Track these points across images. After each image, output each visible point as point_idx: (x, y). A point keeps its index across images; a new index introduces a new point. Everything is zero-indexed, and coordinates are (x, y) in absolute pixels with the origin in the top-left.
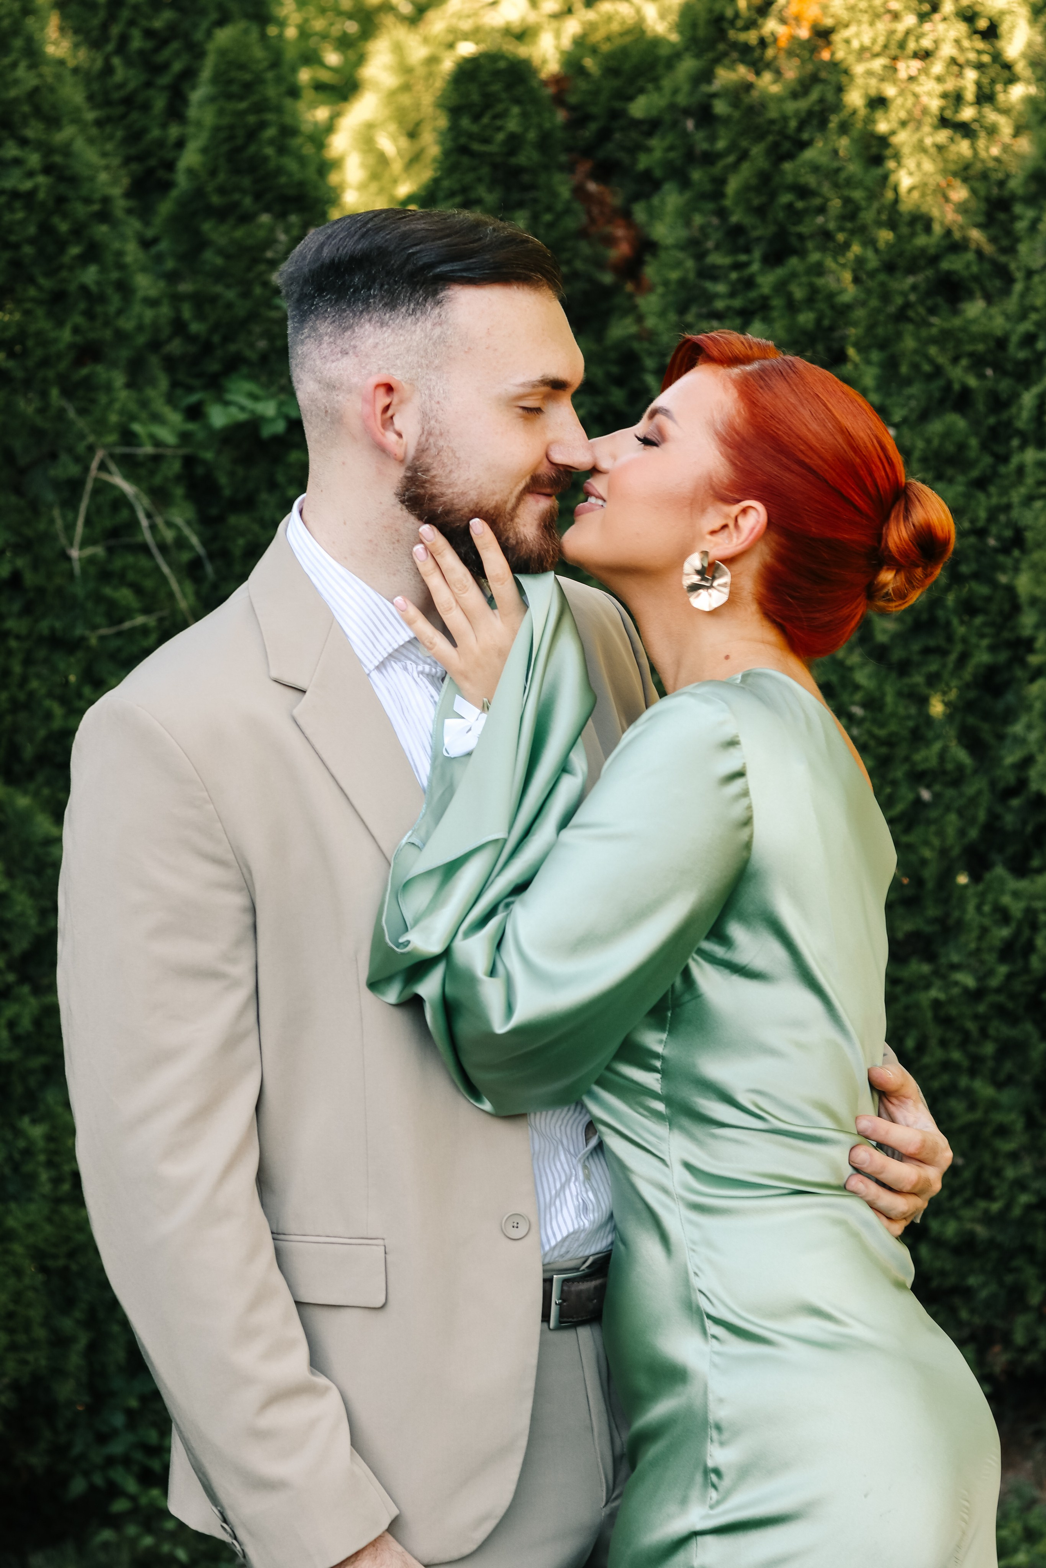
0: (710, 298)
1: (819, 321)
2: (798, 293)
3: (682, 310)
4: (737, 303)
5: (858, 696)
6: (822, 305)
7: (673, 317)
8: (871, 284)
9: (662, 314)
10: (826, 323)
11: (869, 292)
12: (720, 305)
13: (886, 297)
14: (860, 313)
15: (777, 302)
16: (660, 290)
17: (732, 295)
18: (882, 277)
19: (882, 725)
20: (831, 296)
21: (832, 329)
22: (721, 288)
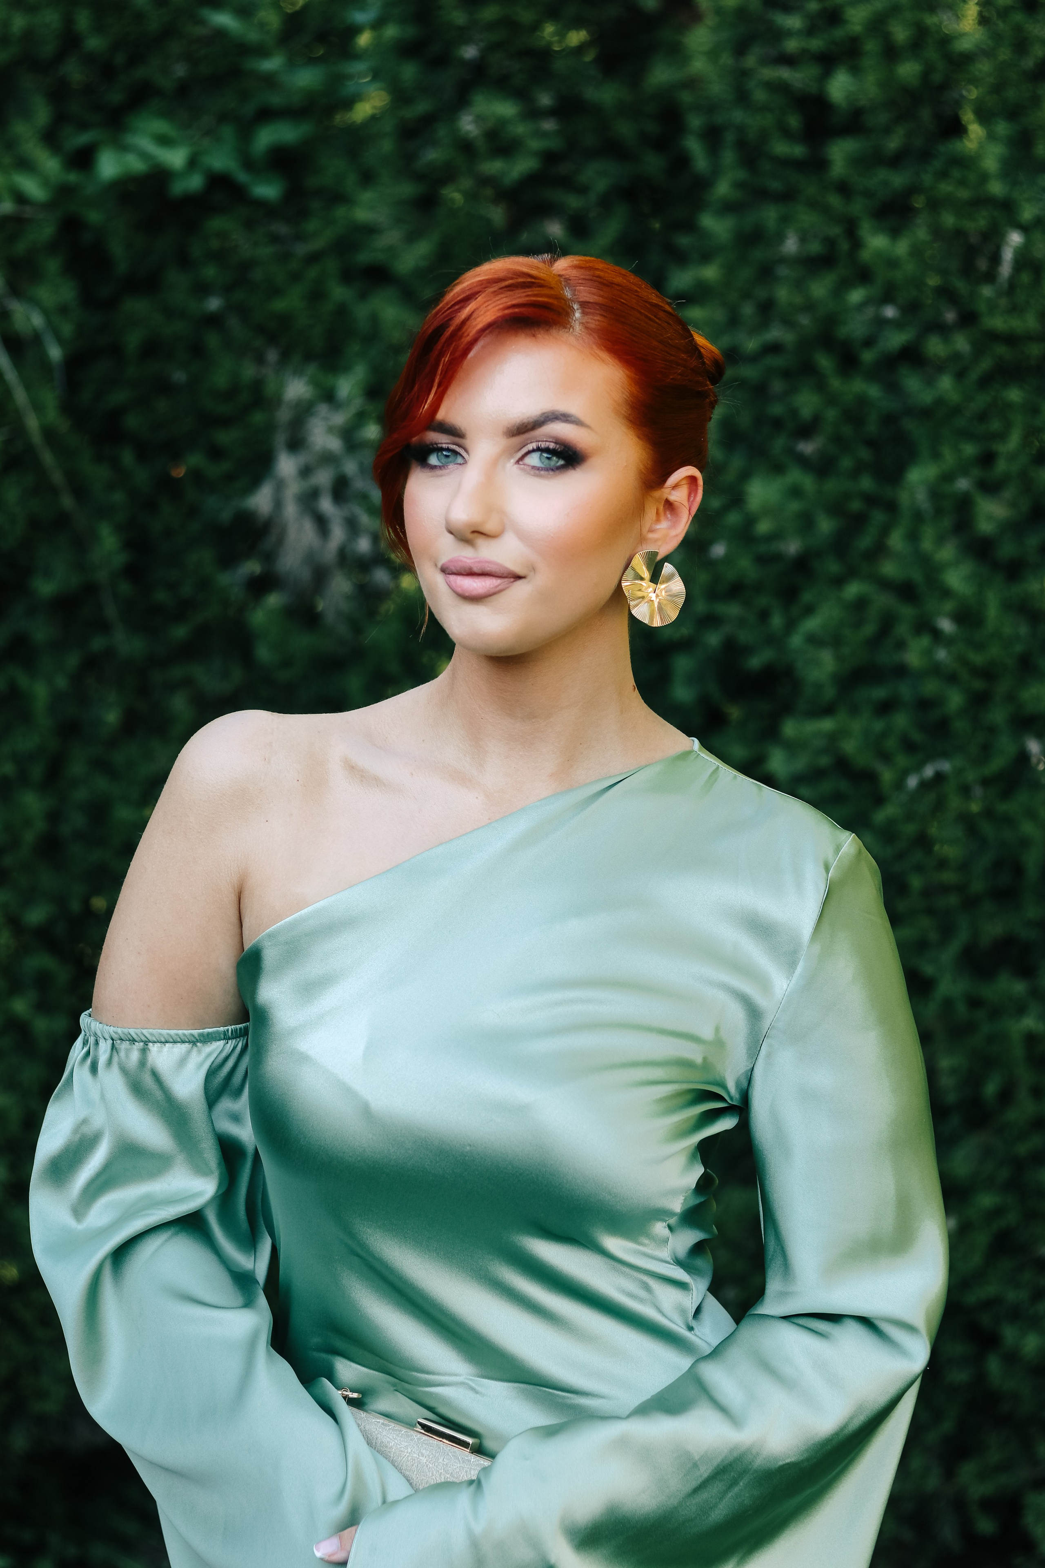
0: (778, 35)
1: (926, 75)
2: (900, 33)
3: (740, 49)
4: (816, 44)
5: (949, 606)
6: (932, 53)
7: (726, 59)
8: (1001, 26)
9: (713, 54)
10: (937, 78)
11: (997, 37)
12: (792, 45)
13: (1021, 45)
14: (983, 67)
15: (871, 46)
16: (710, 20)
17: (810, 31)
18: (1018, 17)
19: (980, 647)
20: (945, 41)
21: (944, 87)
22: (793, 22)
